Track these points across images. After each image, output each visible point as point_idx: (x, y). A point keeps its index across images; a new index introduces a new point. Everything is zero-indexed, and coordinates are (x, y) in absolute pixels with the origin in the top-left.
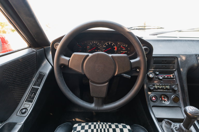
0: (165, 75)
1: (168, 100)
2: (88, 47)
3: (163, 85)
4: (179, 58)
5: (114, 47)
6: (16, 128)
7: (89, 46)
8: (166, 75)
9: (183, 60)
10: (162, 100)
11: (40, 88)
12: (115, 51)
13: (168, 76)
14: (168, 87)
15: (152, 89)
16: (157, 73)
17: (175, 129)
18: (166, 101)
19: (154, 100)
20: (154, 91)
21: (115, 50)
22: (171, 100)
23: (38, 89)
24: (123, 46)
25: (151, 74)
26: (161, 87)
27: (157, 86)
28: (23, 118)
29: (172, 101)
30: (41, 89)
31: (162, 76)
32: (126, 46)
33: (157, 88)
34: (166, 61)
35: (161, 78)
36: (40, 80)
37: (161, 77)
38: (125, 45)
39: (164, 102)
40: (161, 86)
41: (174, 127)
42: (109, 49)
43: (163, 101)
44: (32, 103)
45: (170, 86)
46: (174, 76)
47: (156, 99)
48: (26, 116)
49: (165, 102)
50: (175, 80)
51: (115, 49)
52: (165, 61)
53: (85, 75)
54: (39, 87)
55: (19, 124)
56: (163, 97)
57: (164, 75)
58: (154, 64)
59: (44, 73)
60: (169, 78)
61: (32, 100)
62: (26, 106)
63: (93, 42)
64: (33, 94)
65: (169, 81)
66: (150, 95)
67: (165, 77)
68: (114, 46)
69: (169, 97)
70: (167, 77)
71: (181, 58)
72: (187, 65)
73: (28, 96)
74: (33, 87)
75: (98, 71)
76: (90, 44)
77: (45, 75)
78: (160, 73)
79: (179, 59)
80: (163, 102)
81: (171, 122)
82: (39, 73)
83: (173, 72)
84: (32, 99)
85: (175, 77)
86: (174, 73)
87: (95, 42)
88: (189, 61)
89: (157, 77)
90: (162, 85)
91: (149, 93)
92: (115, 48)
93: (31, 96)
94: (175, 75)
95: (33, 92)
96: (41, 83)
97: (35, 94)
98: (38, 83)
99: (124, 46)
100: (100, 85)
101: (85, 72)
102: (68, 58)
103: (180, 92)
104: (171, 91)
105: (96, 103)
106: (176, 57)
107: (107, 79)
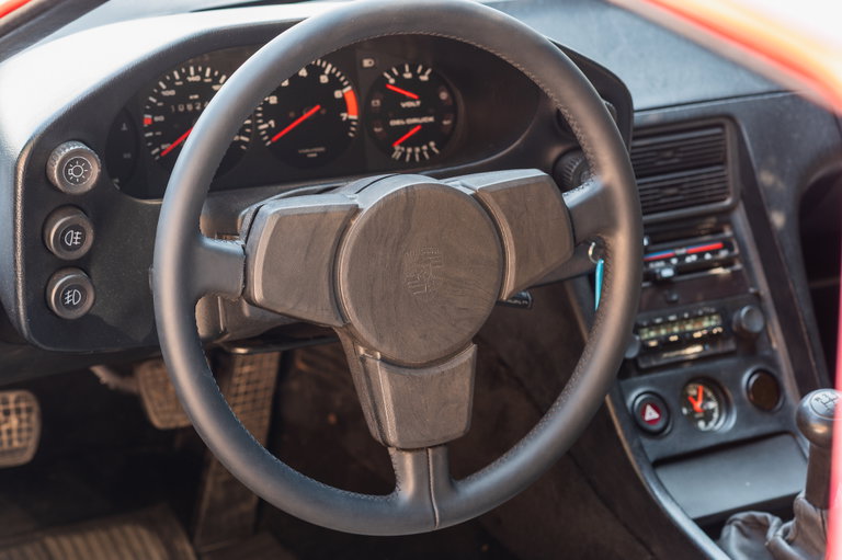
0: (683, 251)
1: (725, 406)
2: (148, 117)
3: (684, 319)
5: (338, 94)
7: (155, 111)
8: (691, 249)
10: (692, 418)
12: (349, 121)
13: (703, 254)
14: (713, 323)
15: (632, 353)
17: (783, 537)
18: (716, 415)
19: (653, 421)
20: (643, 365)
21: (344, 116)
22: (740, 403)
24: (400, 81)
26: (676, 329)
27: (653, 334)
29: (749, 408)
31: (667, 260)
32: (424, 78)
33: (653, 344)
34: (675, 150)
35: (668, 273)
37: (662, 264)
38: (413, 70)
39: (707, 424)
40: (673, 323)
41: (780, 532)
42: (306, 115)
43: (700, 419)
45: (724, 314)
46: (735, 244)
47: (664, 412)
49: (711, 424)
50: (745, 271)
51: (346, 111)
56: (695, 392)
57: (678, 252)
60: (709, 261)
63: (184, 77)
67: (689, 260)
68: (335, 83)
69: (725, 385)
70: (694, 258)
72: (789, 161)
76: (159, 97)
80: (701, 424)
81: (766, 518)
83: (724, 219)
85: (736, 251)
86: (730, 223)
87: (196, 73)
88: (796, 136)
90: (681, 320)
92: (343, 99)
94: (735, 235)
99: (408, 76)
100: (435, 371)
101: (348, 308)
102: (234, 246)
103: (778, 342)
104: (731, 346)
105: (421, 478)
106: (730, 118)
107: (469, 329)
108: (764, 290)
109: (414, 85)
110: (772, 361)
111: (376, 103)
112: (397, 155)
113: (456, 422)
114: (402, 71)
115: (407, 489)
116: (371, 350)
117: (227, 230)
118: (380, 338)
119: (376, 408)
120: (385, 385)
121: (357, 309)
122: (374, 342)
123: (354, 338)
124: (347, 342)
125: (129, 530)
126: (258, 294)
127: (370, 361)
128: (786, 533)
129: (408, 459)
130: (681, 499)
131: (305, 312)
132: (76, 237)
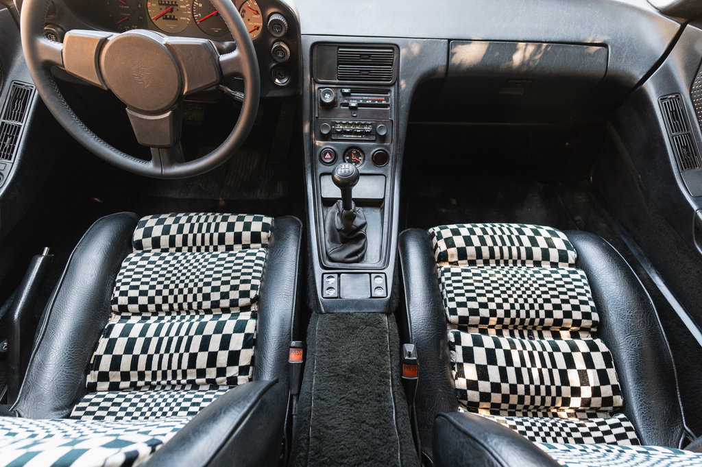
0: (366, 98)
2: (149, 3)
4: (403, 48)
8: (370, 98)
9: (412, 53)
11: (25, 125)
13: (375, 101)
15: (325, 132)
16: (346, 91)
18: (361, 162)
19: (327, 159)
20: (331, 138)
23: (19, 128)
25: (328, 93)
26: (351, 127)
27: (341, 127)
29: (371, 162)
30: (26, 127)
31: (357, 100)
33: (339, 130)
34: (370, 55)
35: (354, 105)
37: (354, 101)
40: (351, 125)
43: (354, 162)
44: (12, 161)
45: (374, 126)
46: (389, 99)
47: (334, 157)
52: (367, 56)
53: (110, 91)
54: (20, 124)
56: (355, 152)
57: (364, 98)
58: (339, 64)
59: (26, 84)
60: (377, 104)
65: (375, 112)
66: (320, 147)
67: (367, 102)
69: (365, 152)
70: (370, 101)
71: (409, 49)
75: (139, 81)
77: (32, 90)
78: (353, 91)
79: (403, 52)
82: (13, 84)
83: (388, 88)
84: (8, 151)
85: (390, 102)
86: (389, 91)
89: (346, 101)
90: (354, 124)
91: (318, 143)
94: (391, 96)
97: (12, 139)
98: (15, 113)
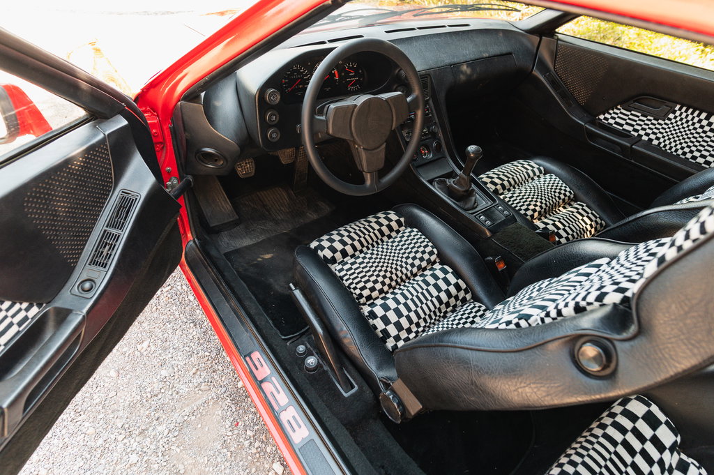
1: (429, 151)
2: (284, 80)
6: (70, 322)
12: (336, 80)
14: (426, 130)
28: (85, 300)
32: (355, 66)
36: (125, 211)
38: (352, 64)
48: (92, 298)
49: (426, 156)
50: (432, 116)
55: (77, 314)
61: (105, 262)
62: (92, 275)
64: (107, 247)
73: (96, 251)
74: (105, 231)
80: (424, 157)
93: (102, 252)
95: (106, 243)
96: (125, 220)
99: (351, 66)
100: (376, 151)
101: (355, 135)
102: (323, 118)
103: (441, 135)
104: (430, 136)
105: (372, 180)
106: (429, 75)
107: (384, 139)
108: (437, 121)
109: (352, 68)
110: (439, 139)
111: (343, 74)
112: (349, 89)
113: (381, 165)
114: (349, 64)
115: (368, 182)
116: (359, 146)
117: (321, 112)
118: (363, 143)
119: (361, 161)
120: (364, 155)
121: (357, 135)
122: (361, 144)
123: (355, 143)
124: (352, 144)
125: (277, 189)
126: (331, 132)
127: (359, 149)
128: (454, 182)
129: (369, 175)
130: (423, 176)
131: (343, 136)
132: (274, 117)
